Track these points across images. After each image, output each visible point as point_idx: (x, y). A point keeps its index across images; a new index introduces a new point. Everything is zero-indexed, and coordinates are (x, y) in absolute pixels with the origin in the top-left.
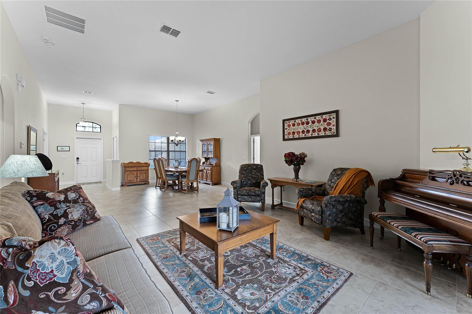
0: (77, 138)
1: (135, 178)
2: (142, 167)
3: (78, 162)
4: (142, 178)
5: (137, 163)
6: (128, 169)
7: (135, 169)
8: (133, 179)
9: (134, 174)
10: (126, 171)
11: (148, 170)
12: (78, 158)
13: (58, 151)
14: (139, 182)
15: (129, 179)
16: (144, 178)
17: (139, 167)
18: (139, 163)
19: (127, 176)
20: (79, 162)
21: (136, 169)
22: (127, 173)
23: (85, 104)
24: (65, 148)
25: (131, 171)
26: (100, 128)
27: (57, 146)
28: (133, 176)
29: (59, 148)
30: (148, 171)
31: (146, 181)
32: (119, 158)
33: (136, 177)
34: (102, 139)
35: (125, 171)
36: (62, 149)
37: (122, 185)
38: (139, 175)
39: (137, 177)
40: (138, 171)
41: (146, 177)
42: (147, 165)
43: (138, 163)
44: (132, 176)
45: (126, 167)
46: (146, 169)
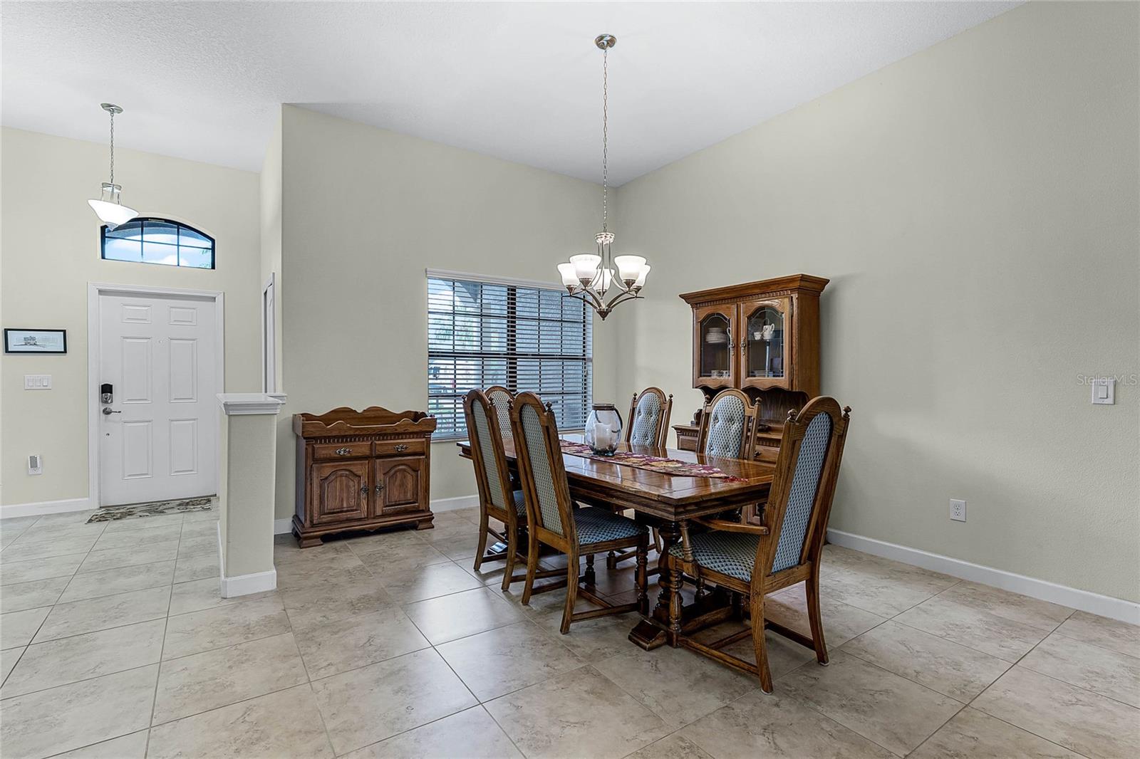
0: (101, 292)
1: (363, 495)
2: (398, 435)
3: (107, 406)
4: (396, 495)
5: (371, 414)
6: (324, 450)
7: (362, 448)
8: (352, 504)
9: (359, 473)
10: (316, 460)
11: (425, 453)
12: (106, 389)
13: (7, 351)
14: (383, 515)
15: (331, 504)
16: (409, 496)
17: (383, 435)
18: (380, 414)
19: (321, 487)
20: (113, 407)
21: (366, 451)
22: (319, 470)
23: (120, 110)
24: (46, 339)
25: (343, 459)
26: (210, 252)
27: (6, 330)
28: (353, 486)
29: (16, 340)
30: (428, 457)
31: (417, 511)
32: (284, 390)
33: (366, 490)
34: (219, 299)
35: (310, 462)
36: (27, 341)
37: (299, 538)
38: (380, 477)
39: (371, 491)
40: (378, 461)
41: (416, 493)
42: (420, 424)
43: (377, 415)
44: (348, 487)
45: (315, 438)
46: (419, 449)
